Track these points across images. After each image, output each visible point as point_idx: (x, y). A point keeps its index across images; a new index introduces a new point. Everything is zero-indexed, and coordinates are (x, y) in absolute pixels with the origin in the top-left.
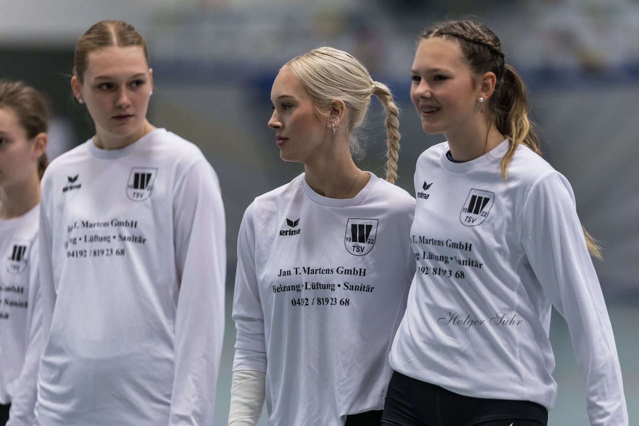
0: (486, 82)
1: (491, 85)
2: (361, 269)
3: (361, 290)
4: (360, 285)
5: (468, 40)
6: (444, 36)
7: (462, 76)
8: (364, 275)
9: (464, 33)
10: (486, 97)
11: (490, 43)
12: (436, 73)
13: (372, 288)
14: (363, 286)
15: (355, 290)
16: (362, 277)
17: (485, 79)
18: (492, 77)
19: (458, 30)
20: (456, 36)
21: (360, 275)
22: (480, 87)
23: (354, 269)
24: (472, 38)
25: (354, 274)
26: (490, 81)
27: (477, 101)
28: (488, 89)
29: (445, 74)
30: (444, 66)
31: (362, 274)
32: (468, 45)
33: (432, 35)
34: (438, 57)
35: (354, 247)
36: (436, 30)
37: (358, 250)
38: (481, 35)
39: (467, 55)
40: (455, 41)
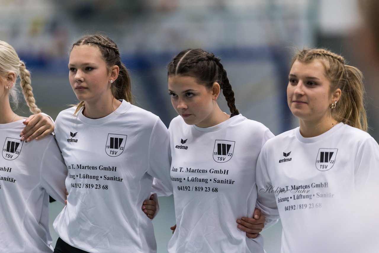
0: (113, 71)
1: (117, 73)
2: (8, 168)
3: (7, 180)
4: (7, 178)
5: (104, 46)
6: (89, 44)
7: (101, 68)
8: (10, 171)
9: (100, 42)
10: (114, 80)
11: (114, 47)
12: (88, 66)
13: (15, 180)
14: (9, 178)
15: (4, 180)
16: (9, 172)
17: (113, 69)
18: (117, 68)
19: (96, 40)
20: (96, 43)
21: (8, 171)
22: (110, 74)
23: (5, 167)
24: (105, 45)
25: (4, 170)
26: (116, 70)
27: (109, 82)
28: (115, 76)
29: (93, 66)
30: (92, 61)
31: (9, 171)
32: (104, 49)
33: (82, 43)
34: (87, 56)
35: (7, 154)
36: (84, 41)
37: (9, 157)
38: (109, 43)
39: (103, 55)
40: (96, 47)
